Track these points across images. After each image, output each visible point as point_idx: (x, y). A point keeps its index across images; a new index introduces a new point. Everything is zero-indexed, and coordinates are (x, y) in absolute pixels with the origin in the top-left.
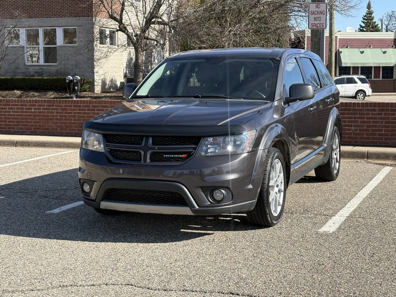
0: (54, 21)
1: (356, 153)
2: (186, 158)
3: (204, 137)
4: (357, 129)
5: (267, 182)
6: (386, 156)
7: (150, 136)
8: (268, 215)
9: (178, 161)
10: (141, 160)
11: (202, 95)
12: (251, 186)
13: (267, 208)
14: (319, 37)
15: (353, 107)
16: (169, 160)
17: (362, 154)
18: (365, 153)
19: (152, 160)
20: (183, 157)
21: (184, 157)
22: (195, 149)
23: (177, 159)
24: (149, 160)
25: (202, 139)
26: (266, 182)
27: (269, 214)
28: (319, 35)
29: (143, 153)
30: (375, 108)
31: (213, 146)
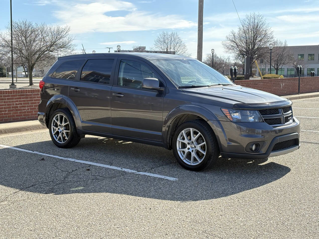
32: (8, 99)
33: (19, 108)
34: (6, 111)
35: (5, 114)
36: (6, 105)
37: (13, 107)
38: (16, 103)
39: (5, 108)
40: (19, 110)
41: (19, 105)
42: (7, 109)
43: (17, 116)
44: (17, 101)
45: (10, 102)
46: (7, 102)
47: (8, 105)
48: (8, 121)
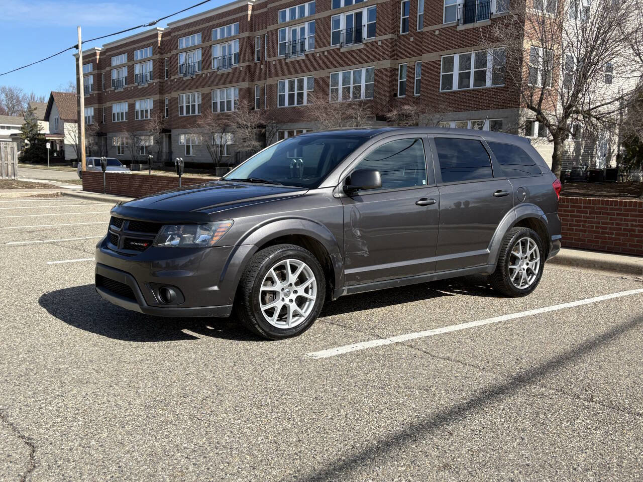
1: (631, 266)
12: (216, 288)
13: (252, 317)
26: (251, 284)
32: (618, 215)
33: (637, 233)
34: (612, 234)
35: (610, 238)
36: (612, 224)
37: (625, 230)
38: (632, 223)
39: (610, 229)
40: (637, 236)
41: (637, 228)
42: (614, 232)
43: (631, 245)
44: (635, 221)
45: (621, 220)
46: (615, 219)
47: (617, 224)
48: (613, 251)
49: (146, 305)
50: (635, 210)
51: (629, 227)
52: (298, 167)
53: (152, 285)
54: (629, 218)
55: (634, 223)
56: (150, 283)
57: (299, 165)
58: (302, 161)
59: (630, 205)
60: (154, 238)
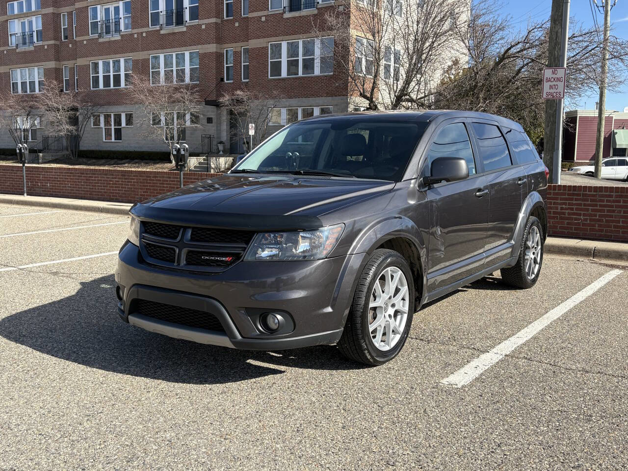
0: (312, 100)
1: (579, 249)
2: (231, 263)
3: (258, 232)
4: (587, 219)
5: (364, 302)
6: (619, 255)
7: (189, 227)
8: (366, 352)
9: (220, 265)
10: (174, 262)
11: (304, 171)
12: (329, 309)
14: (554, 109)
15: (584, 191)
16: (208, 263)
17: (588, 250)
18: (591, 249)
19: (189, 263)
20: (227, 261)
21: (229, 260)
22: (244, 249)
23: (219, 264)
24: (185, 262)
25: (255, 235)
27: (368, 349)
28: (555, 105)
29: (177, 251)
30: (612, 194)
31: (276, 246)
49: (239, 337)
50: (564, 194)
51: (559, 210)
52: (183, 152)
53: (250, 311)
54: (559, 201)
55: (564, 206)
56: (246, 308)
57: (184, 150)
58: (187, 146)
59: (560, 190)
60: (244, 251)
